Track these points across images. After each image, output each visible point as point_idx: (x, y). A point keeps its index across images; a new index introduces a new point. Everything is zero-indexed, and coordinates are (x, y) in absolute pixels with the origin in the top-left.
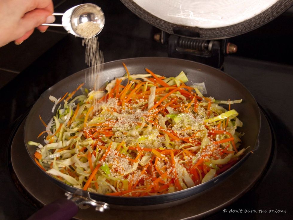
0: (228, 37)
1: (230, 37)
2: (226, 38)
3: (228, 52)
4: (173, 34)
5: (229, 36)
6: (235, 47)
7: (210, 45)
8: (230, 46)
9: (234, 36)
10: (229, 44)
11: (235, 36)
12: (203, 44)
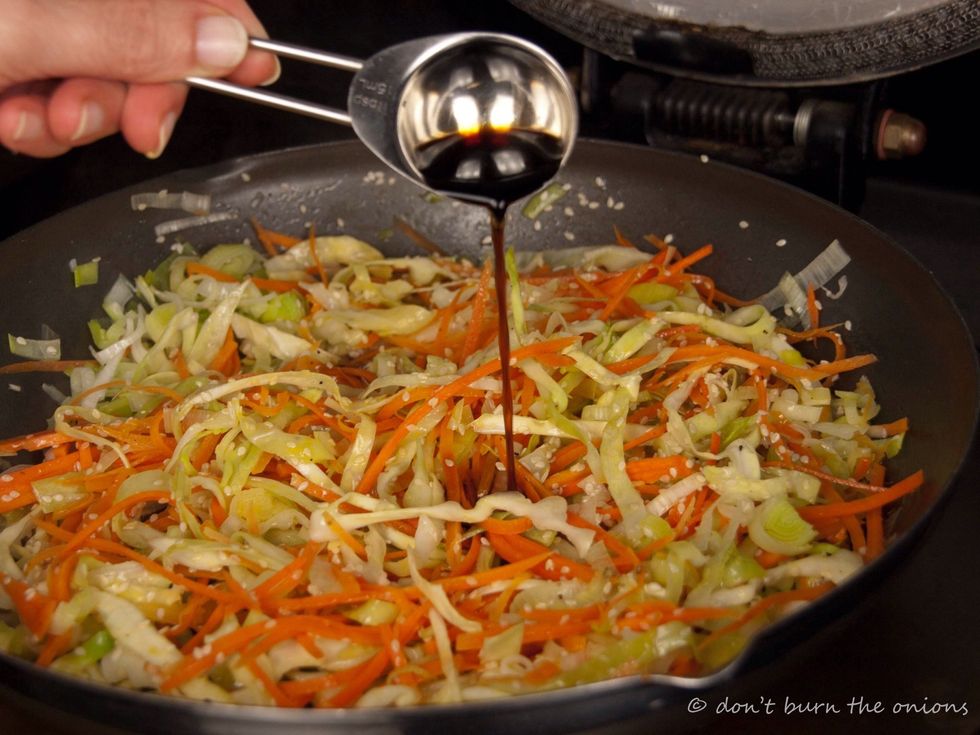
0: (885, 70)
1: (894, 73)
2: (876, 76)
3: (881, 154)
4: (635, 61)
5: (890, 69)
6: (914, 128)
7: (802, 121)
8: (891, 121)
9: (912, 69)
10: (888, 114)
11: (918, 67)
12: (767, 117)
